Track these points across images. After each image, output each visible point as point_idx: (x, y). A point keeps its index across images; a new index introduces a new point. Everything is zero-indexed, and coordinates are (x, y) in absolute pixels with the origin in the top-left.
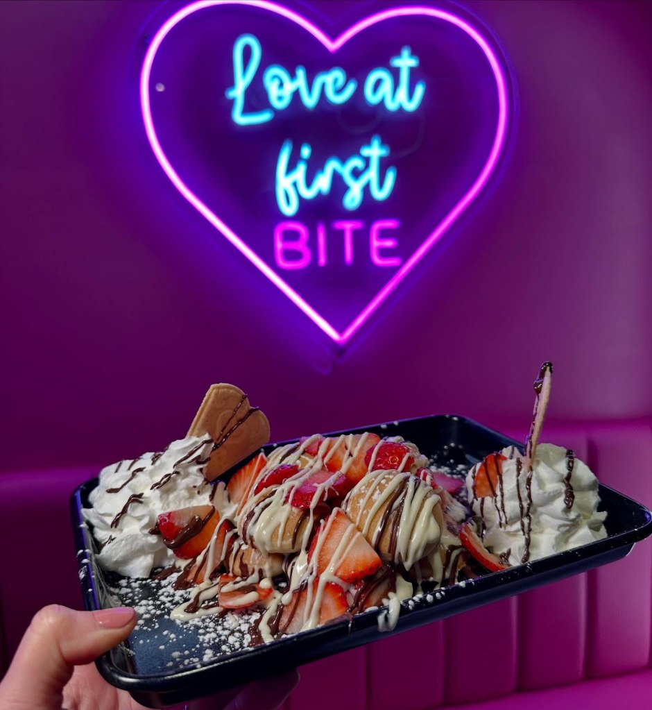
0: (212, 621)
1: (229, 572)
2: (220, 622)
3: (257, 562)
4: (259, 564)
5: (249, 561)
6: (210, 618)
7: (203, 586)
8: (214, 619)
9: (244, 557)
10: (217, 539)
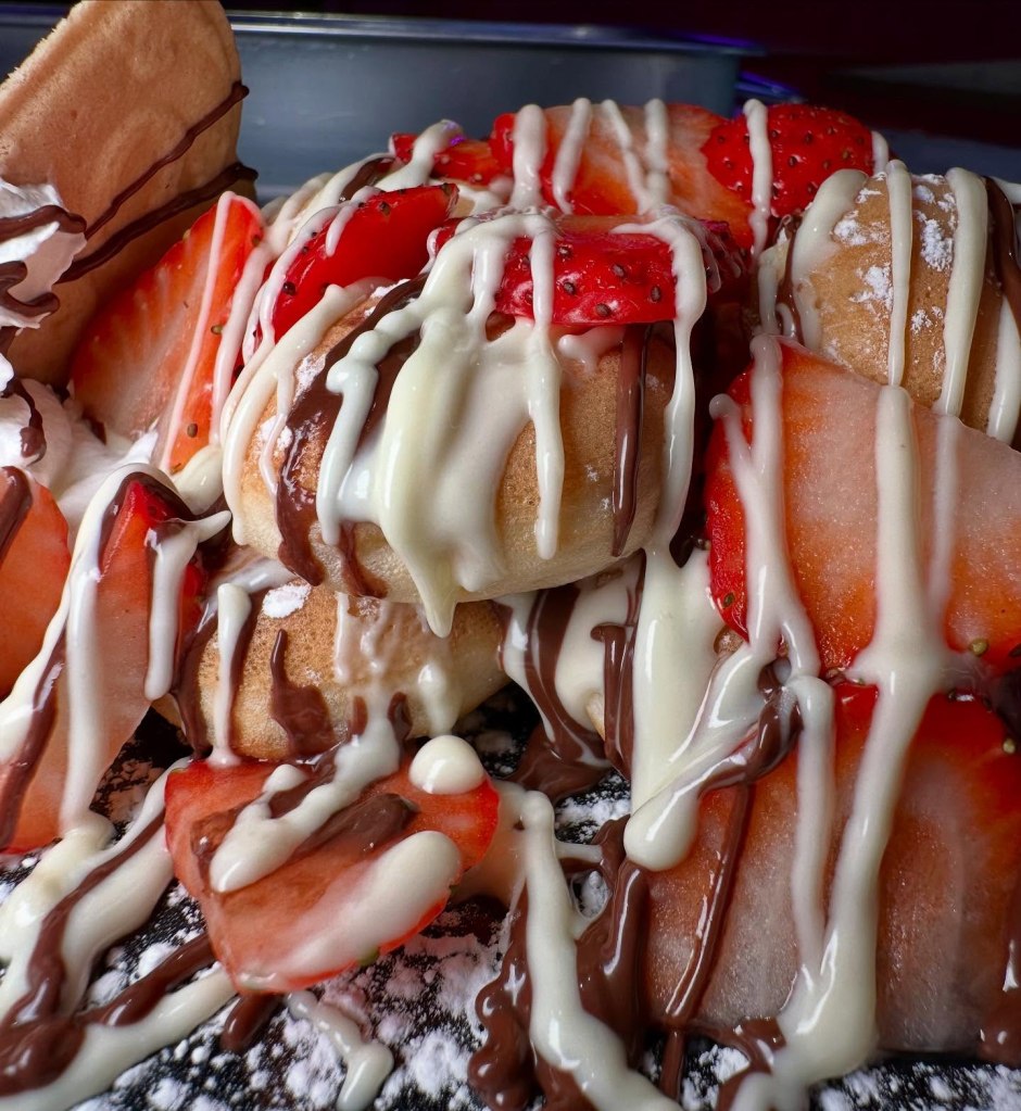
0: (197, 1087)
1: (208, 750)
2: (258, 1081)
3: (376, 667)
4: (389, 676)
5: (326, 670)
6: (179, 1070)
7: (66, 859)
8: (207, 1069)
9: (294, 656)
10: (101, 589)
